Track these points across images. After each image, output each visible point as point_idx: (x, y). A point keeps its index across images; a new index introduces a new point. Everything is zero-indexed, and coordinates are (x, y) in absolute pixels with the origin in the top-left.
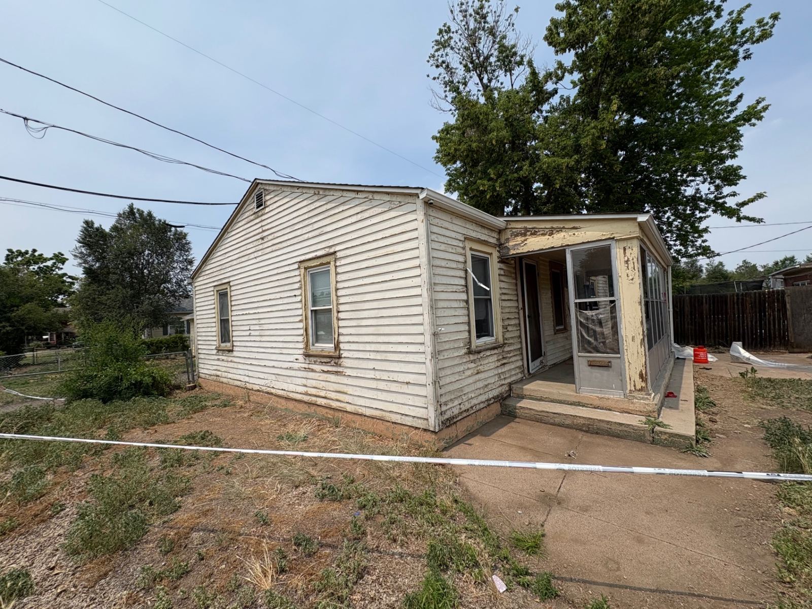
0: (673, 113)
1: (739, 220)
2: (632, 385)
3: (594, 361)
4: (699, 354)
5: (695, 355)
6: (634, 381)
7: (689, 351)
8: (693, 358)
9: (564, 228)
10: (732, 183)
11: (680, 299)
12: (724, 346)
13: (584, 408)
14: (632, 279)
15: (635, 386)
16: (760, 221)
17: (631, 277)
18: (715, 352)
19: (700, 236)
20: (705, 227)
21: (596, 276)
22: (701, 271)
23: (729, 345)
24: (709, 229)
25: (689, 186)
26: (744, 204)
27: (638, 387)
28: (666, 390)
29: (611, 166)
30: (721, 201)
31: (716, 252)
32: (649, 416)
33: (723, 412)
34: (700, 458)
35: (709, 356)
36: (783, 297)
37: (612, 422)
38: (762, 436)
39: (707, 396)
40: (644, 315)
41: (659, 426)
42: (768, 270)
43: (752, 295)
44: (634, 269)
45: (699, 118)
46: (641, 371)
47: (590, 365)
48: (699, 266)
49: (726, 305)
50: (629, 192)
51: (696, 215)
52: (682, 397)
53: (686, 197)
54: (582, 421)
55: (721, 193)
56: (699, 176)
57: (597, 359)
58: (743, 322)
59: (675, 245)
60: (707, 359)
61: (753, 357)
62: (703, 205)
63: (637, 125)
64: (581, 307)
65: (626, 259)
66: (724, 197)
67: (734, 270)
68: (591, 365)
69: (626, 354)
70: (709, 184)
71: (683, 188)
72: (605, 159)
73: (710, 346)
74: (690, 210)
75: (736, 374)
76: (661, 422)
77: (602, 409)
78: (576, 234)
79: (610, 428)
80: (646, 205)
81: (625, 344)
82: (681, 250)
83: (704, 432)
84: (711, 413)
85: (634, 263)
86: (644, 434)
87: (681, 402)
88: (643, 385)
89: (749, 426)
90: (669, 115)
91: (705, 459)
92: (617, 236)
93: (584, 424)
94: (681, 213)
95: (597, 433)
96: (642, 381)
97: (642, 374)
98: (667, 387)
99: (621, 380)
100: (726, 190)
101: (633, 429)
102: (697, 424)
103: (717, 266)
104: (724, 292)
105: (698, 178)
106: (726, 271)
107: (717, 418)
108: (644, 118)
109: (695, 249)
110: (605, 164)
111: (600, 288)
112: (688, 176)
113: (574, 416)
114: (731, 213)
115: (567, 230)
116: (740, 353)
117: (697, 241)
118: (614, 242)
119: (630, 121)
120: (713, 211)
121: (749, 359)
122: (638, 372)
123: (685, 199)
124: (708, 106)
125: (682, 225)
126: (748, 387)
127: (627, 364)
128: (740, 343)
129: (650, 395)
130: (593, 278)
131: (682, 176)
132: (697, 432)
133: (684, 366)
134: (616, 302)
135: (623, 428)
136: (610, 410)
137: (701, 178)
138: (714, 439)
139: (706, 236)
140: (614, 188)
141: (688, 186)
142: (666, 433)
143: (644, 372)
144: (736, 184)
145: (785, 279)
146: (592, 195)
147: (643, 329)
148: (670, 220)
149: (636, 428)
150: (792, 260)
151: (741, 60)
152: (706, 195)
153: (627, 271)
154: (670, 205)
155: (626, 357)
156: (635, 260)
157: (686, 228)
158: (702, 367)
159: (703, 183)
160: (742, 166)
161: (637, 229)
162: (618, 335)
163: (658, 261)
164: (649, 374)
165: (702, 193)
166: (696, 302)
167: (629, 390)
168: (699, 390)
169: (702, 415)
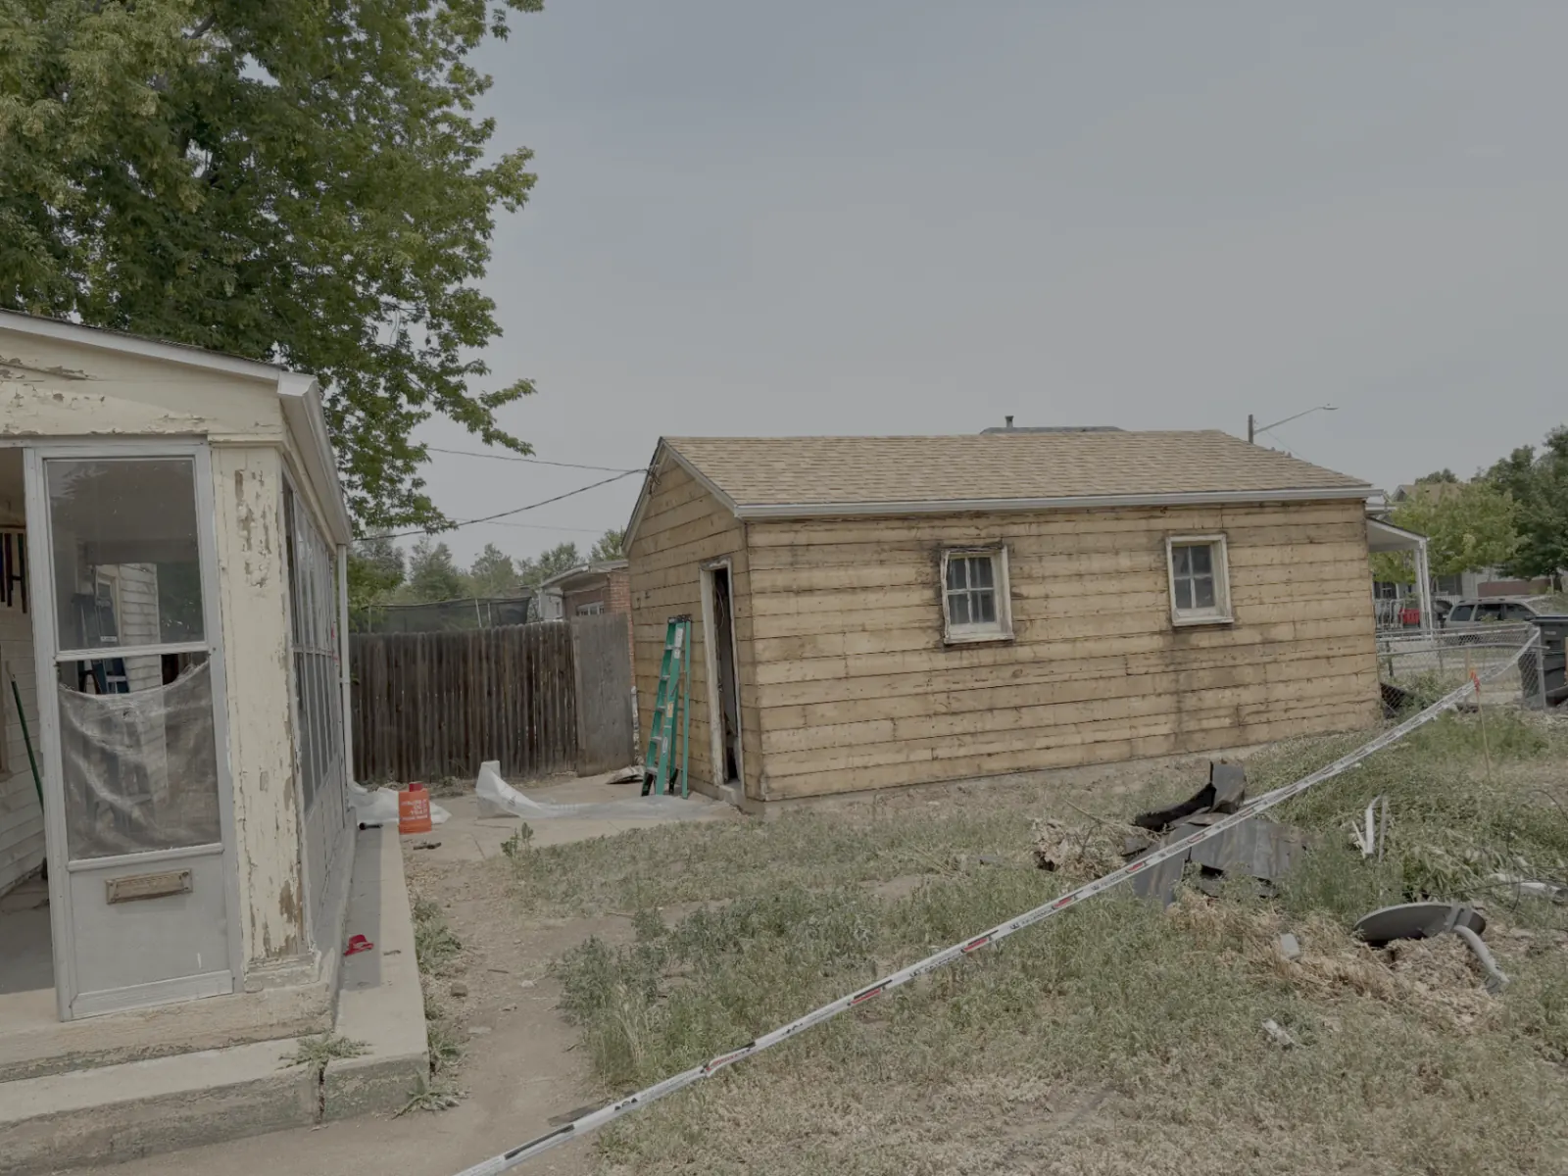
0: (344, 93)
1: (488, 438)
2: (259, 941)
3: (130, 881)
4: (411, 807)
5: (404, 811)
6: (266, 927)
7: (386, 800)
8: (397, 820)
9: (15, 364)
10: (474, 339)
11: (363, 648)
12: (461, 775)
13: (92, 1073)
14: (261, 583)
15: (266, 941)
16: (525, 450)
17: (257, 576)
18: (442, 796)
19: (409, 469)
20: (418, 445)
21: (117, 562)
22: (401, 565)
23: (470, 771)
24: (427, 452)
25: (383, 319)
26: (497, 399)
27: (277, 942)
28: (345, 932)
29: (173, 187)
30: (453, 380)
31: (449, 517)
32: (309, 1031)
33: (478, 960)
34: (441, 1114)
35: (433, 807)
36: (569, 641)
37: (193, 1093)
38: (557, 1000)
39: (442, 925)
40: (295, 700)
41: (338, 1054)
42: (532, 575)
43: (516, 637)
44: (267, 548)
45: (403, 138)
46: (287, 884)
47: (115, 901)
48: (394, 552)
49: (465, 661)
50: (229, 290)
51: (400, 406)
52: (385, 943)
53: (376, 349)
54: (85, 1127)
55: (453, 360)
56: (407, 299)
57: (140, 872)
58: (499, 709)
59: (351, 485)
60: (428, 819)
61: (521, 798)
62: (414, 381)
63: (248, 84)
64: (80, 678)
65: (243, 511)
66: (459, 371)
67: (470, 570)
68: (119, 898)
69: (240, 835)
70: (428, 328)
71: (369, 321)
72: (152, 154)
73: (431, 780)
74: (386, 389)
75: (492, 848)
76: (343, 1040)
77: (158, 1054)
78: (68, 396)
79: (188, 1119)
80: (275, 347)
81: (239, 803)
82: (364, 500)
83: (446, 1031)
84: (452, 971)
85: (266, 528)
86: (296, 1097)
87: (384, 960)
88: (292, 930)
89: (531, 983)
90: (334, 95)
91: (452, 1113)
92: (217, 431)
93: (94, 1135)
94: (364, 393)
95: (143, 1153)
96: (289, 920)
97: (290, 897)
98: (347, 921)
99: (225, 932)
100: (465, 354)
101: (263, 1094)
102: (428, 1016)
103: (435, 556)
104: (451, 627)
105: (404, 304)
106: (454, 570)
107: (464, 981)
108: (273, 71)
109: (396, 502)
110: (153, 173)
111: (133, 608)
112: (380, 291)
113: (52, 1118)
114: (472, 415)
115: (29, 376)
116: (495, 790)
117: (401, 481)
118: (205, 450)
119: (227, 62)
120: (435, 403)
121: (512, 803)
122: (278, 892)
123: (374, 355)
124: (423, 114)
125: (368, 428)
126: (518, 878)
127: (244, 869)
128: (496, 763)
129: (309, 959)
130: (106, 569)
131: (366, 286)
132: (431, 1039)
133: (379, 846)
134: (212, 660)
135: (233, 1101)
136: (185, 1050)
137: (407, 306)
138: (467, 1045)
139: (422, 469)
140: (179, 263)
141: (380, 318)
142: (354, 1072)
143: (294, 889)
144: (482, 344)
145: (564, 598)
146: (100, 266)
147: (292, 747)
148: (339, 408)
149: (270, 1086)
150: (570, 551)
151: (490, 33)
152: (423, 354)
153: (248, 553)
154: (339, 364)
155: (240, 848)
156: (271, 518)
157: (376, 438)
158: (418, 844)
159: (415, 320)
160: (494, 300)
161: (277, 419)
162: (215, 774)
163: (318, 527)
164: (307, 893)
165: (414, 348)
166: (399, 654)
167: (247, 959)
168: (421, 914)
169: (434, 983)
